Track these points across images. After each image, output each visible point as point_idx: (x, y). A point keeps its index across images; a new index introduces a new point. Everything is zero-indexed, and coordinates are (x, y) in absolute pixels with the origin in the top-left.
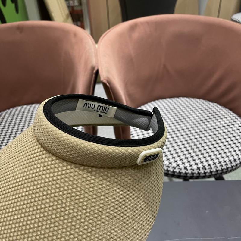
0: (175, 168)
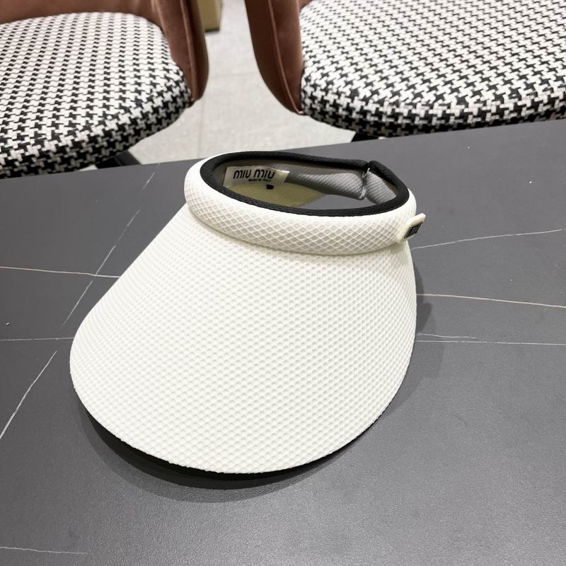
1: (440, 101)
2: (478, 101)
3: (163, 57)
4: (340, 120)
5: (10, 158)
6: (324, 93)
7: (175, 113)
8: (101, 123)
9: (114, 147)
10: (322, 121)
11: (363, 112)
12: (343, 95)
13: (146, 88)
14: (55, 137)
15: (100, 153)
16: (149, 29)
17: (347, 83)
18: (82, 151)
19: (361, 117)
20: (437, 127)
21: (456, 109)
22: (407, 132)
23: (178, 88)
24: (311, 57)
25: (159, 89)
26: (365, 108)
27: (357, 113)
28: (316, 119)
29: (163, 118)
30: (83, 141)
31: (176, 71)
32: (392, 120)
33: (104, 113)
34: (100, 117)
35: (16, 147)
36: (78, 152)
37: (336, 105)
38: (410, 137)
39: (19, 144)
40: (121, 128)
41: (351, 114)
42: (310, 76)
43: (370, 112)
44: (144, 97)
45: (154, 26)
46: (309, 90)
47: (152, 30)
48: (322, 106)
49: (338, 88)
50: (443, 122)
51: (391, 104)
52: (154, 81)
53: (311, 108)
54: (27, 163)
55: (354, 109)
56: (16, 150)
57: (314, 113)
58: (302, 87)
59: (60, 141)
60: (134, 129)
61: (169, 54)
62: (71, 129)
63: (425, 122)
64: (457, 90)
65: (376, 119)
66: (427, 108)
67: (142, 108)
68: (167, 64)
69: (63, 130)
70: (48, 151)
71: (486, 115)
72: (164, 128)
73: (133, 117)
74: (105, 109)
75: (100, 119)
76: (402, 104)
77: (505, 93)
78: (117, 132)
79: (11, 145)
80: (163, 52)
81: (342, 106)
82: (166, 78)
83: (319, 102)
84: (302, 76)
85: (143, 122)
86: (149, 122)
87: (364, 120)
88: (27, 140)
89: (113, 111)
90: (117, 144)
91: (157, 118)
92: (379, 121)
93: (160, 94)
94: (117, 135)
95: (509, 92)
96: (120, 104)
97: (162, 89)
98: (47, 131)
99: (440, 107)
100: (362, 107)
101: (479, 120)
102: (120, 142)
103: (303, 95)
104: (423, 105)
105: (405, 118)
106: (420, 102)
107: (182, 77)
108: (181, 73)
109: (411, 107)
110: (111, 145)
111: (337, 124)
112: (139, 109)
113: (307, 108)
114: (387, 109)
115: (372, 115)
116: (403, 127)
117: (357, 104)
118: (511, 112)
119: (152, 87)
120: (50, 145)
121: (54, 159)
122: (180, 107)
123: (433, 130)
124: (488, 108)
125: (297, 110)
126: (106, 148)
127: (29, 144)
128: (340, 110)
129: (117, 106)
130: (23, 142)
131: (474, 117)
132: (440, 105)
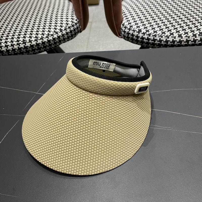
0: (168, 38)
1: (172, 36)
2: (186, 36)
3: (72, 14)
4: (134, 40)
5: (14, 48)
6: (129, 30)
7: (74, 35)
8: (47, 37)
9: (51, 46)
10: (128, 40)
11: (143, 38)
12: (136, 31)
13: (64, 25)
14: (30, 41)
15: (46, 48)
16: (68, 3)
17: (137, 27)
18: (39, 47)
19: (142, 40)
20: (170, 45)
21: (178, 39)
22: (159, 47)
23: (76, 26)
24: (125, 16)
25: (69, 26)
26: (143, 37)
27: (140, 38)
28: (126, 40)
29: (70, 36)
30: (40, 43)
31: (76, 19)
32: (153, 42)
33: (48, 33)
34: (47, 35)
35: (16, 44)
36: (38, 47)
37: (133, 35)
38: (160, 49)
39: (17, 43)
40: (54, 39)
41: (138, 39)
42: (124, 23)
43: (145, 38)
44: (63, 28)
45: (71, 2)
46: (123, 29)
47: (69, 4)
48: (128, 35)
49: (134, 29)
50: (172, 43)
51: (153, 36)
52: (68, 23)
53: (124, 36)
54: (20, 50)
55: (139, 37)
56: (16, 45)
57: (125, 37)
58: (121, 27)
59: (32, 43)
60: (59, 40)
61: (74, 13)
62: (36, 39)
63: (166, 43)
64: (179, 32)
65: (147, 41)
66: (167, 38)
67: (62, 32)
68: (73, 17)
69: (33, 39)
70: (27, 46)
71: (189, 42)
72: (70, 40)
73: (58, 35)
74: (49, 32)
75: (47, 36)
76: (157, 36)
77: (197, 34)
78: (52, 41)
79: (14, 43)
80: (72, 12)
81: (135, 35)
82: (72, 22)
83: (127, 34)
84: (121, 23)
85: (62, 37)
86: (64, 38)
87: (143, 41)
88: (20, 42)
89: (51, 33)
90: (52, 45)
91: (67, 36)
92: (148, 42)
93: (69, 28)
94: (52, 42)
95: (198, 33)
96: (54, 31)
97: (70, 26)
98: (27, 39)
99: (171, 38)
100: (142, 36)
101: (186, 43)
102: (53, 44)
103: (121, 30)
104: (165, 37)
105: (158, 41)
106: (164, 35)
107: (78, 22)
108: (78, 20)
109: (160, 37)
110: (50, 45)
111: (133, 42)
112: (61, 33)
113: (122, 35)
114: (151, 37)
115: (146, 39)
116: (157, 44)
117: (141, 35)
118: (199, 41)
119: (66, 25)
120: (28, 44)
121: (29, 49)
122: (76, 33)
123: (168, 46)
124: (190, 39)
125: (119, 36)
126: (48, 46)
127: (20, 43)
128: (134, 37)
129: (53, 31)
130: (19, 43)
131: (184, 42)
132: (172, 37)
